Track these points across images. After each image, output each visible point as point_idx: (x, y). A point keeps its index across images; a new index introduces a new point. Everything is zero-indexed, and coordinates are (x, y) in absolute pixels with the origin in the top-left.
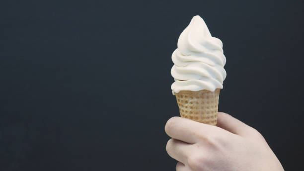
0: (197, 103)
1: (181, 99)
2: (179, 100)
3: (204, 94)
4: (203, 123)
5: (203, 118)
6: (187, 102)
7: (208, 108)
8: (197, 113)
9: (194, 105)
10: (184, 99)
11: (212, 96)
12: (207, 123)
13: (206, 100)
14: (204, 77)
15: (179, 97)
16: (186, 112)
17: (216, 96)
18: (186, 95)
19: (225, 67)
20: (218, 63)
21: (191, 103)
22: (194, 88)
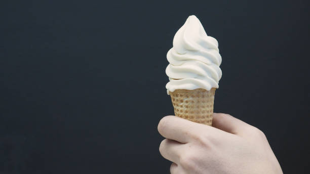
0: (193, 102)
1: (176, 98)
2: (174, 99)
3: (200, 93)
4: (199, 122)
5: (198, 117)
6: (182, 101)
7: (203, 107)
8: (192, 112)
9: (190, 104)
10: (179, 98)
11: (208, 96)
12: (203, 122)
13: (201, 99)
14: (200, 76)
15: (174, 95)
16: (181, 111)
17: (211, 96)
18: (181, 94)
19: (221, 67)
20: (214, 62)
21: (187, 102)
22: (189, 86)
